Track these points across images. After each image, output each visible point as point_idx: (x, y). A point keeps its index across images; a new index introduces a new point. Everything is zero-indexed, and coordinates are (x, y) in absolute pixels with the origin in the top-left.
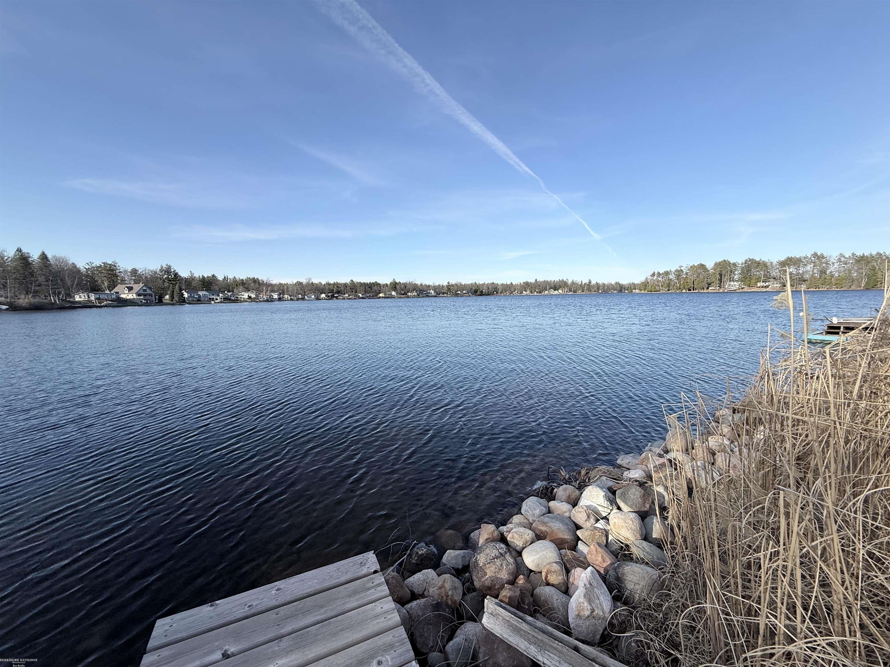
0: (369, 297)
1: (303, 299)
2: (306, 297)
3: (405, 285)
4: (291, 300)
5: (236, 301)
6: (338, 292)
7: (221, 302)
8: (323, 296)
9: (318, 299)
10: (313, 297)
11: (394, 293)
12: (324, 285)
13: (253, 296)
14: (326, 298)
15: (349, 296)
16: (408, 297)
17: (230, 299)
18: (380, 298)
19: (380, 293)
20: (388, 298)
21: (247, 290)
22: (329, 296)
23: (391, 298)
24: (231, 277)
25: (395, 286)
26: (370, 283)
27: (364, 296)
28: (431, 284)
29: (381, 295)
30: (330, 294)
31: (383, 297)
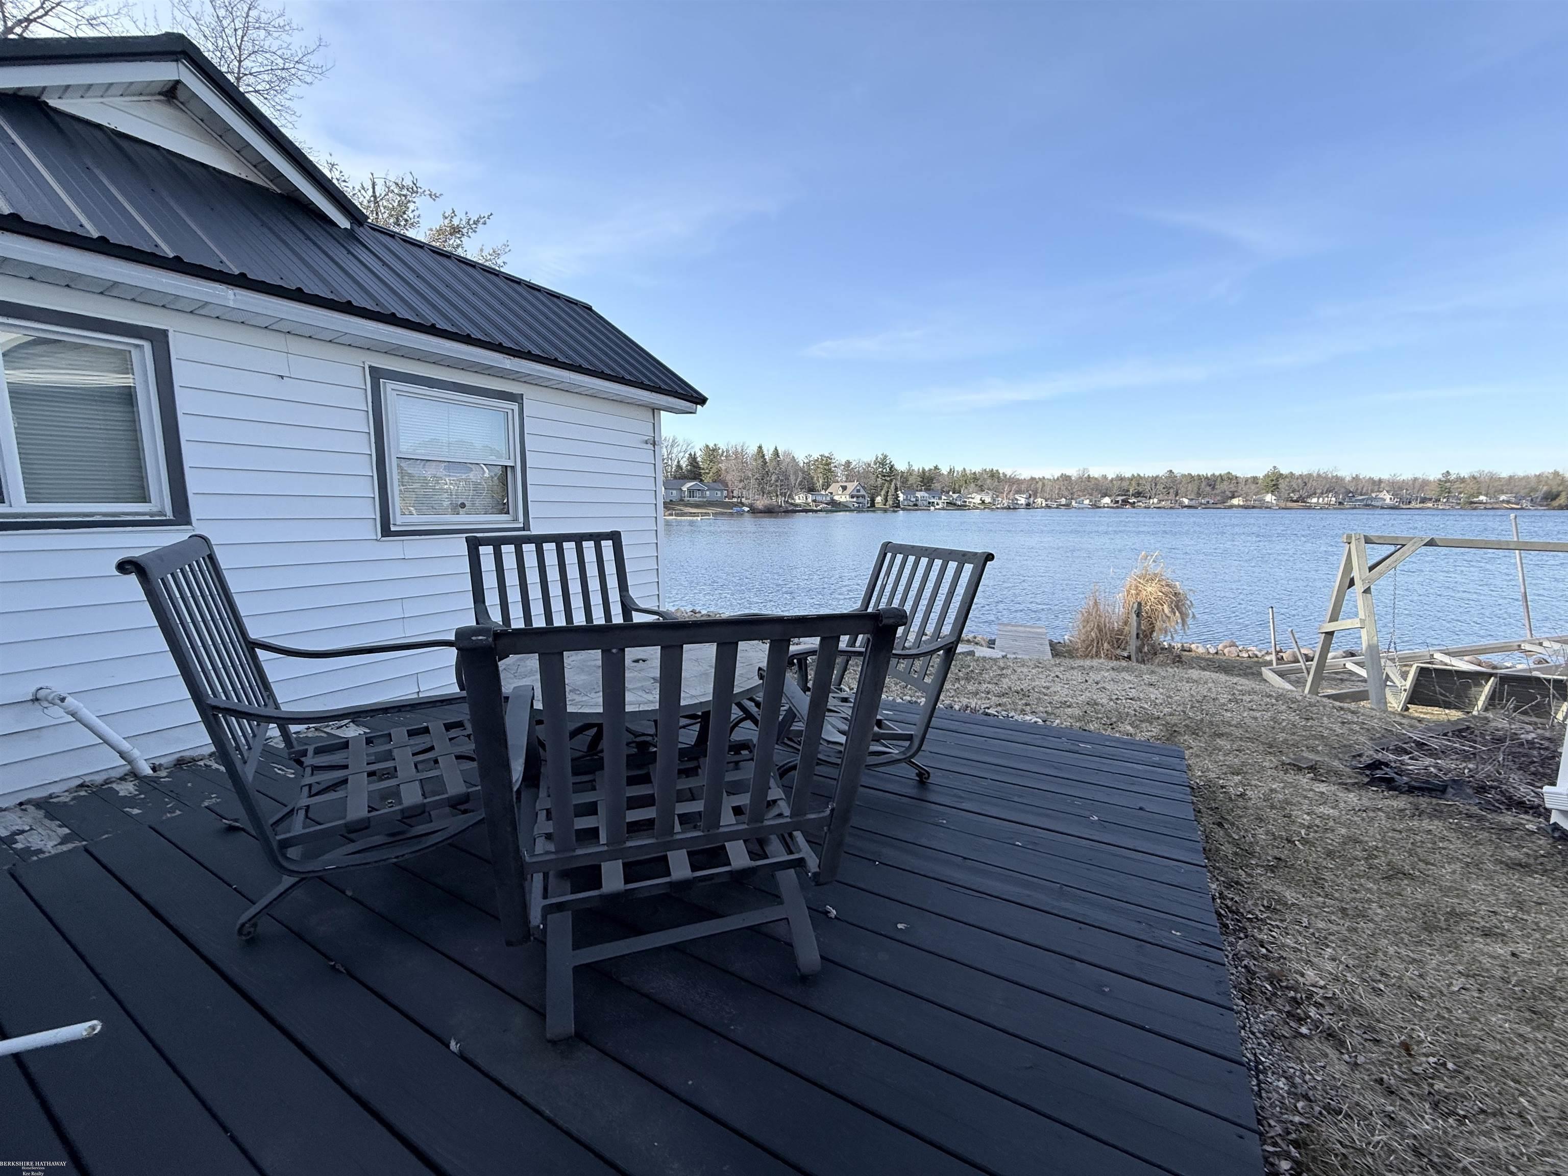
0: (1206, 506)
1: (1068, 506)
2: (1073, 503)
3: (1305, 480)
4: (1048, 507)
5: (962, 507)
6: (1138, 494)
7: (943, 509)
8: (1107, 500)
9: (1095, 506)
10: (1087, 502)
11: (1269, 498)
12: (1112, 480)
13: (988, 500)
14: (1112, 505)
15: (1160, 501)
16: (1309, 508)
17: (955, 504)
18: (1231, 507)
19: (1233, 497)
20: (1254, 507)
21: (981, 489)
22: (1117, 502)
23: (1261, 508)
24: (959, 468)
25: (1274, 482)
26: (1213, 475)
27: (1193, 503)
28: (1385, 476)
29: (1235, 501)
30: (1120, 498)
31: (1239, 506)
